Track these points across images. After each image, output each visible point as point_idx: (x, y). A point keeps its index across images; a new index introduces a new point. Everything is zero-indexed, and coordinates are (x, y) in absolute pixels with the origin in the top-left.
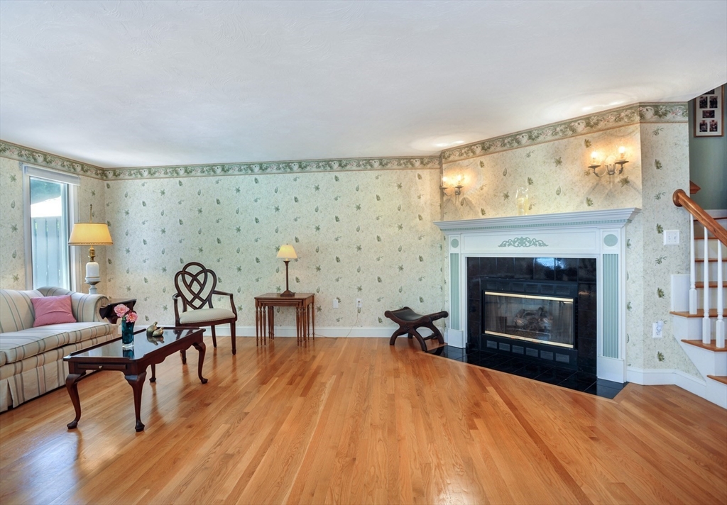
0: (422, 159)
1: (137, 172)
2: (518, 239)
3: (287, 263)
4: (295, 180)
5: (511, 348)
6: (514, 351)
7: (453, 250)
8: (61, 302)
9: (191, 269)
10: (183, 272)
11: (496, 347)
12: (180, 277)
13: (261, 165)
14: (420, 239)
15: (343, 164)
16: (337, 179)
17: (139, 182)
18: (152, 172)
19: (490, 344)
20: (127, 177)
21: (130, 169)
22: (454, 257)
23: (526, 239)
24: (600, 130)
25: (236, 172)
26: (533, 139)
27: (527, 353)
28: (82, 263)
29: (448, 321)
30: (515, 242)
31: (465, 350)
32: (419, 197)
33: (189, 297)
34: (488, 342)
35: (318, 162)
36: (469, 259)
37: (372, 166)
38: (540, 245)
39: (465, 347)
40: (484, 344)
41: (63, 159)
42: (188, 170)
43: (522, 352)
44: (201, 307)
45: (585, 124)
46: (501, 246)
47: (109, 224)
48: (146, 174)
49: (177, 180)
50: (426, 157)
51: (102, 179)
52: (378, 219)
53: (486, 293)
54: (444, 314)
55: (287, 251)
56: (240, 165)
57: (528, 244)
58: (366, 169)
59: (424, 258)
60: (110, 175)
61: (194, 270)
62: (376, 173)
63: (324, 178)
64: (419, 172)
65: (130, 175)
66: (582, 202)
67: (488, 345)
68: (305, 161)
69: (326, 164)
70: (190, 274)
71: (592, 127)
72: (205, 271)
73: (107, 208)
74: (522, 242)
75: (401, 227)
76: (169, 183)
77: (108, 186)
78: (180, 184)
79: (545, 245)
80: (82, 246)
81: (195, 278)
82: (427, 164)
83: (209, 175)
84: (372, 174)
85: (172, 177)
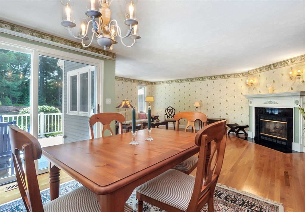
0: (243, 74)
1: (160, 82)
2: (269, 101)
3: (197, 108)
4: (201, 83)
5: (268, 139)
6: (269, 140)
7: (250, 105)
8: (144, 115)
9: (169, 108)
10: (167, 109)
11: (263, 139)
12: (167, 110)
13: (191, 79)
14: (242, 101)
15: (215, 77)
16: (213, 82)
17: (160, 85)
18: (163, 82)
19: (262, 137)
20: (157, 84)
21: (158, 82)
22: (250, 107)
23: (272, 101)
24: (295, 64)
25: (184, 81)
26: (275, 67)
27: (273, 141)
28: (148, 106)
29: (248, 129)
30: (268, 102)
31: (253, 139)
32: (241, 87)
33: (169, 115)
34: (261, 137)
35: (208, 77)
36: (256, 108)
37: (225, 77)
38: (276, 104)
39: (253, 138)
40: (260, 137)
41: (144, 81)
42: (172, 82)
43: (271, 141)
44: (171, 118)
45: (290, 61)
46: (264, 104)
47: (153, 97)
48: (162, 83)
49: (169, 84)
50: (244, 73)
51: (152, 85)
52: (227, 94)
53: (261, 120)
54: (248, 126)
55: (197, 104)
56: (185, 79)
57: (272, 103)
58: (223, 78)
59: (243, 107)
60: (154, 84)
61: (170, 108)
62: (226, 79)
63: (209, 82)
64: (241, 78)
65: (158, 83)
66: (290, 89)
67: (261, 138)
68: (204, 77)
69: (210, 78)
70: (169, 110)
71: (293, 62)
72: (173, 109)
73: (153, 92)
74: (270, 102)
75: (235, 97)
76: (167, 85)
77: (153, 87)
78: (170, 85)
79: (277, 103)
80: (148, 102)
81: (170, 110)
82: (245, 75)
83: (177, 83)
84: (225, 80)
85: (168, 83)
